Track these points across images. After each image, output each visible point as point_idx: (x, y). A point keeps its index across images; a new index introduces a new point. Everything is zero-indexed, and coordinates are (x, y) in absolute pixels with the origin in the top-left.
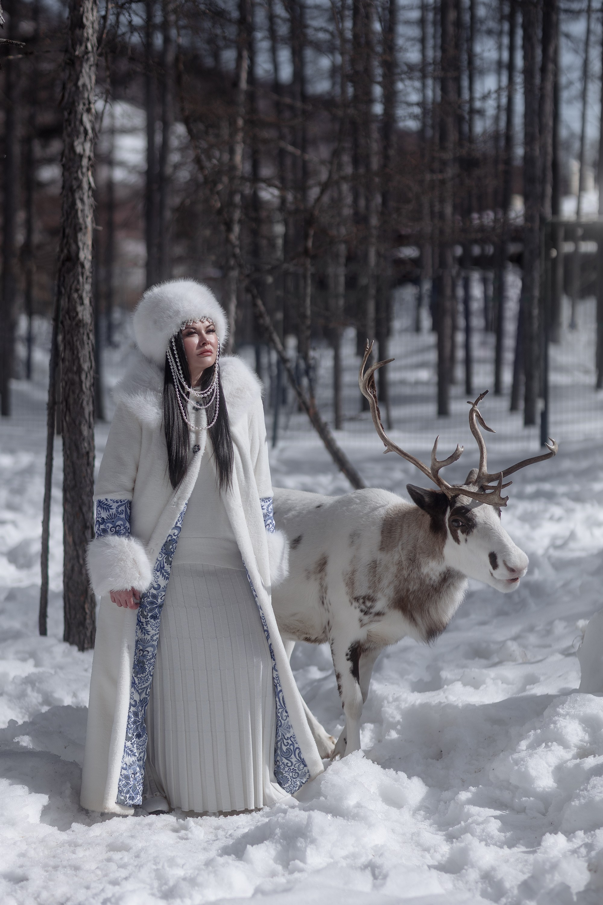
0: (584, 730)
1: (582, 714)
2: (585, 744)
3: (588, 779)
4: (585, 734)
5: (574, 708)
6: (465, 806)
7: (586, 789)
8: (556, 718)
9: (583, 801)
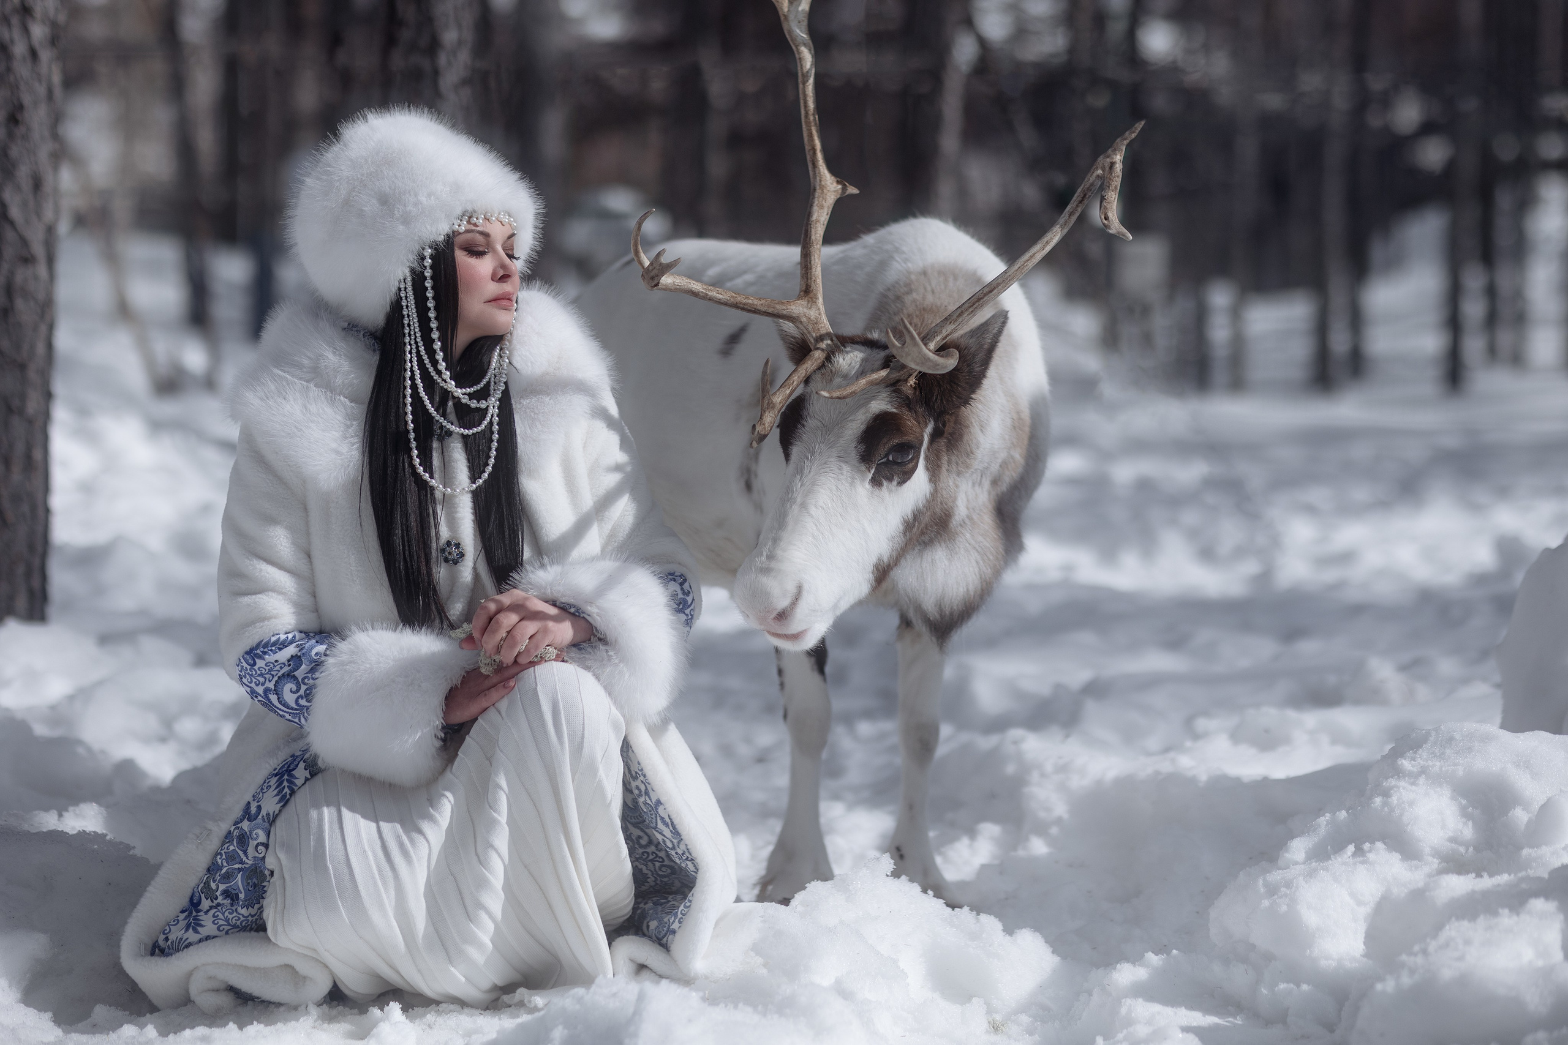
0: (1464, 814)
1: (1460, 771)
2: (1462, 850)
3: (1439, 927)
4: (1465, 824)
5: (1441, 757)
6: (1124, 1000)
7: (1425, 952)
8: (1392, 782)
9: (1406, 980)
